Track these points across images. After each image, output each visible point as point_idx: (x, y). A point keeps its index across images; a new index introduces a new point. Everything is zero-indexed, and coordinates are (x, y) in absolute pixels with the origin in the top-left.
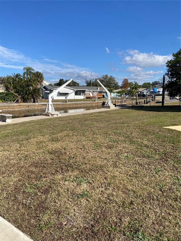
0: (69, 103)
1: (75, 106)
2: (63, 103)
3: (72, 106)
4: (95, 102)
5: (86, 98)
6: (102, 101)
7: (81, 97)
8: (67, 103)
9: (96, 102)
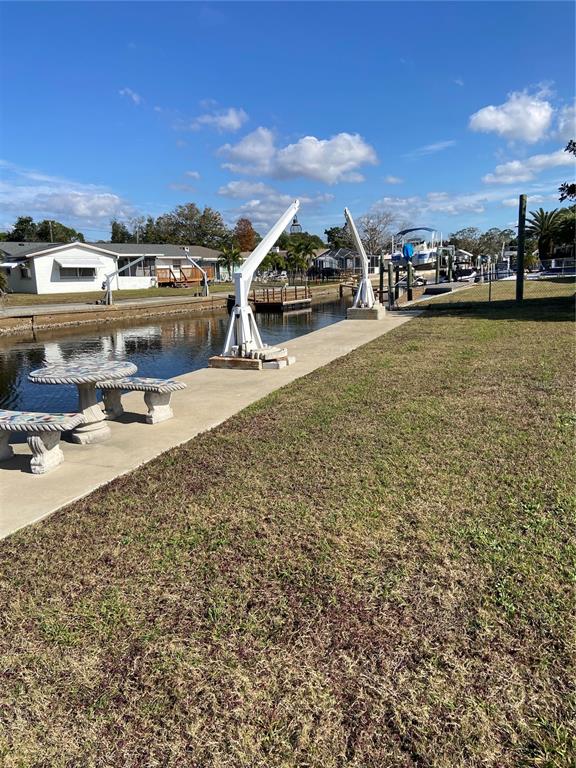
0: (117, 305)
1: (138, 316)
2: (95, 307)
3: (128, 316)
4: (204, 299)
5: (159, 284)
6: (226, 295)
7: (142, 282)
8: (110, 307)
9: (209, 297)
